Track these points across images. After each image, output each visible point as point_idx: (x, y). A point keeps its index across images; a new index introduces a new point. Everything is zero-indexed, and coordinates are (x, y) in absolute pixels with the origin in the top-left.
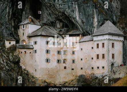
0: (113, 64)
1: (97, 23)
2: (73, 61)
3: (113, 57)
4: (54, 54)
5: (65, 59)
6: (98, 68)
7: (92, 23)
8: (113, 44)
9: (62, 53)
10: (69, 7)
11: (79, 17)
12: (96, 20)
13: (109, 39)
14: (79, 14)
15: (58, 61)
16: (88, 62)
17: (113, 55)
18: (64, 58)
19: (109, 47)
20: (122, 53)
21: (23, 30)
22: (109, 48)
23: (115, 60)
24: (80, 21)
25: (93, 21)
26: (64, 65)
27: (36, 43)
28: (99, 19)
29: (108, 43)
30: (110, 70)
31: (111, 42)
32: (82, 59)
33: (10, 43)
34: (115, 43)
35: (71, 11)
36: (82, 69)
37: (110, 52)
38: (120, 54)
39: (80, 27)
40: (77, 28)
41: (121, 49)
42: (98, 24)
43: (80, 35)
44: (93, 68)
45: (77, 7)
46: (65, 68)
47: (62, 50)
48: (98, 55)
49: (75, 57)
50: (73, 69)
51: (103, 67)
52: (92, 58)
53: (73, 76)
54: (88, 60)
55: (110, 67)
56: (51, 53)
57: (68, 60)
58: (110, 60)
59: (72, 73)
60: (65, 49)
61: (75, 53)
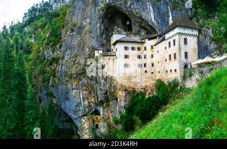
0: (186, 66)
1: (172, 21)
2: (153, 65)
3: (186, 56)
4: (133, 59)
5: (145, 64)
6: (171, 71)
7: (168, 23)
8: (185, 40)
9: (143, 57)
11: (155, 18)
12: (171, 18)
13: (180, 33)
16: (163, 65)
17: (186, 54)
18: (144, 62)
19: (181, 43)
20: (197, 51)
22: (180, 45)
23: (188, 61)
25: (168, 20)
26: (145, 69)
28: (174, 16)
29: (179, 39)
31: (183, 37)
32: (159, 62)
33: (98, 52)
34: (189, 38)
35: (146, 14)
36: (159, 72)
37: (182, 50)
38: (195, 52)
39: (157, 29)
40: (154, 30)
41: (196, 46)
43: (158, 38)
44: (167, 71)
45: (151, 8)
46: (146, 72)
47: (142, 55)
49: (154, 60)
50: (152, 73)
51: (175, 70)
52: (166, 60)
53: (153, 79)
54: (163, 63)
55: (183, 70)
56: (131, 58)
57: (148, 64)
58: (183, 61)
59: (152, 77)
60: (145, 53)
61: (154, 56)
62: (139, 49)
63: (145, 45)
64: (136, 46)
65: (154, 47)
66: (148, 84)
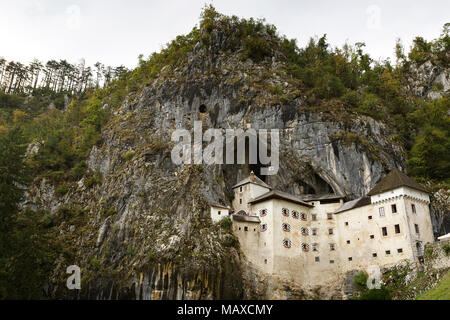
1: (370, 179)
2: (332, 248)
3: (417, 231)
4: (296, 234)
5: (315, 244)
6: (388, 252)
7: (361, 180)
8: (413, 206)
9: (311, 233)
10: (318, 152)
12: (367, 173)
13: (406, 196)
14: (337, 165)
15: (305, 246)
16: (364, 245)
17: (416, 226)
18: (313, 242)
19: (408, 211)
20: (431, 224)
21: (241, 195)
22: (407, 213)
23: (421, 237)
24: (340, 176)
26: (315, 254)
27: (264, 212)
28: (374, 170)
30: (416, 254)
31: (410, 202)
32: (348, 242)
33: (219, 213)
34: (417, 205)
35: (322, 160)
36: (350, 259)
37: (411, 220)
38: (428, 226)
39: (338, 187)
41: (428, 218)
42: (373, 179)
43: (341, 201)
44: (375, 255)
45: (332, 152)
46: (317, 259)
47: (309, 228)
48: (384, 229)
49: (336, 238)
50: (332, 262)
51: (400, 250)
52: (372, 237)
53: (335, 273)
54: (364, 242)
55: (415, 249)
56: (292, 230)
57: (322, 246)
58: (413, 236)
59: (331, 270)
60: (314, 225)
61: (334, 231)
62: (303, 217)
63: (313, 211)
64: (300, 210)
65: (334, 216)
66: (321, 283)
